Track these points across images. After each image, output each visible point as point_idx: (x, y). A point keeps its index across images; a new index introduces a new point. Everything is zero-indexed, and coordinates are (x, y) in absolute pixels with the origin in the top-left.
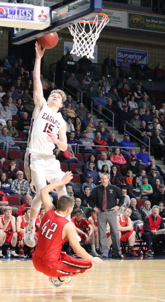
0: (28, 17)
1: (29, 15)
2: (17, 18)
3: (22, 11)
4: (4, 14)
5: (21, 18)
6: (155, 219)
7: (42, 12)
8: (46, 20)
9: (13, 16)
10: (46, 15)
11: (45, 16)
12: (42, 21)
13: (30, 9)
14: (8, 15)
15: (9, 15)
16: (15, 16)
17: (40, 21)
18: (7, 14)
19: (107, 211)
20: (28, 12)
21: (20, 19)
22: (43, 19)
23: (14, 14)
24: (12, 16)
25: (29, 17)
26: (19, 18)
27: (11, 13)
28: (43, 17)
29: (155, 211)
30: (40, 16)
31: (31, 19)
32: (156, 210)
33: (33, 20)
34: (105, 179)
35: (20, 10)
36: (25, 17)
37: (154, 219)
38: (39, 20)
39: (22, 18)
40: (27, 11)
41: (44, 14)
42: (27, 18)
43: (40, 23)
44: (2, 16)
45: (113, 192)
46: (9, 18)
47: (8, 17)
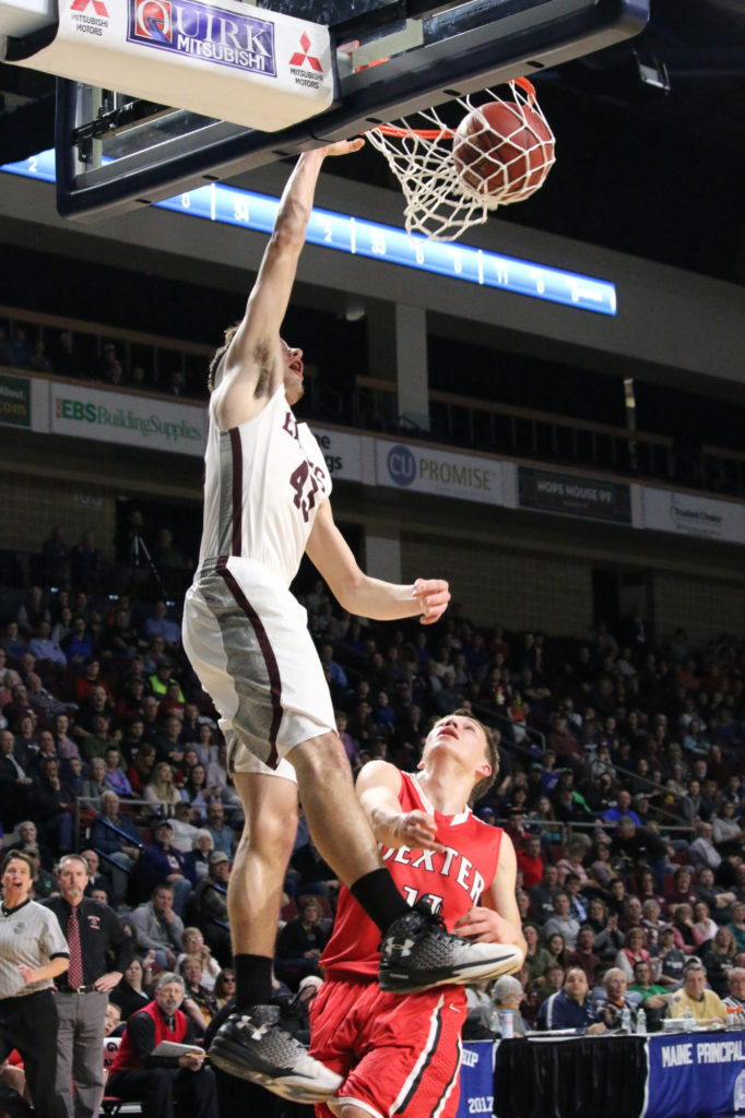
0: (254, 55)
1: (255, 47)
2: (212, 57)
3: (228, 28)
4: (165, 31)
5: (226, 59)
6: (171, 1019)
7: (305, 41)
8: (321, 78)
9: (199, 42)
10: (318, 57)
11: (316, 64)
12: (306, 83)
13: (260, 23)
14: (180, 37)
15: (184, 37)
16: (204, 44)
17: (297, 81)
18: (176, 34)
19: (82, 990)
20: (253, 36)
21: (223, 60)
22: (310, 75)
23: (202, 37)
24: (195, 44)
25: (257, 56)
26: (220, 58)
27: (191, 31)
28: (307, 66)
29: (173, 994)
30: (297, 59)
31: (263, 68)
32: (177, 991)
33: (271, 71)
34: (79, 874)
35: (223, 22)
36: (241, 53)
37: (167, 1023)
38: (294, 77)
39: (232, 60)
40: (249, 29)
41: (312, 53)
42: (251, 60)
43: (298, 88)
44: (159, 39)
45: (99, 924)
46: (183, 49)
47: (179, 47)
